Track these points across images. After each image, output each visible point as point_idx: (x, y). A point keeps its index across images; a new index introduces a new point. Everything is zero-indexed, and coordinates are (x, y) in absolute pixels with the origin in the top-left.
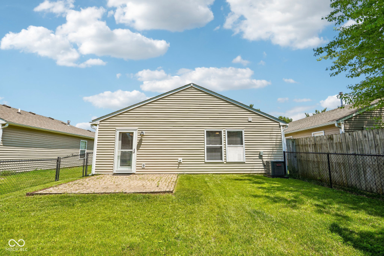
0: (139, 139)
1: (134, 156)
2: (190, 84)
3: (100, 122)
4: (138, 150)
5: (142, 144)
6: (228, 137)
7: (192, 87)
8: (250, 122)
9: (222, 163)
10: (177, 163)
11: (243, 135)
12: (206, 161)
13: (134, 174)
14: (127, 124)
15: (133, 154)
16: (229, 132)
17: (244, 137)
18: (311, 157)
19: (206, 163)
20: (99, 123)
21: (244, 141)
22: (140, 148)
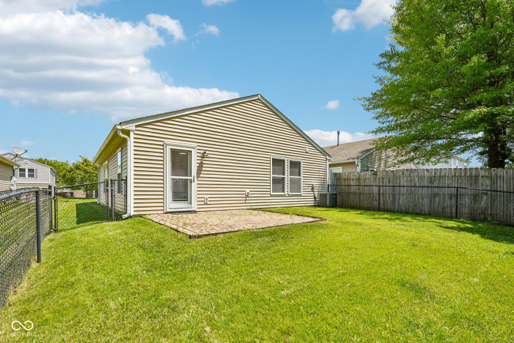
0: (199, 162)
1: (194, 187)
2: (257, 95)
3: (137, 126)
4: (198, 177)
5: (204, 169)
6: (290, 167)
7: (259, 99)
8: (307, 152)
9: (284, 196)
10: (244, 196)
11: (302, 166)
12: (272, 193)
13: (195, 212)
14: (180, 136)
15: (193, 183)
16: (291, 162)
17: (302, 168)
18: (353, 189)
19: (272, 196)
20: (134, 128)
21: (302, 173)
22: (201, 175)
